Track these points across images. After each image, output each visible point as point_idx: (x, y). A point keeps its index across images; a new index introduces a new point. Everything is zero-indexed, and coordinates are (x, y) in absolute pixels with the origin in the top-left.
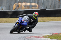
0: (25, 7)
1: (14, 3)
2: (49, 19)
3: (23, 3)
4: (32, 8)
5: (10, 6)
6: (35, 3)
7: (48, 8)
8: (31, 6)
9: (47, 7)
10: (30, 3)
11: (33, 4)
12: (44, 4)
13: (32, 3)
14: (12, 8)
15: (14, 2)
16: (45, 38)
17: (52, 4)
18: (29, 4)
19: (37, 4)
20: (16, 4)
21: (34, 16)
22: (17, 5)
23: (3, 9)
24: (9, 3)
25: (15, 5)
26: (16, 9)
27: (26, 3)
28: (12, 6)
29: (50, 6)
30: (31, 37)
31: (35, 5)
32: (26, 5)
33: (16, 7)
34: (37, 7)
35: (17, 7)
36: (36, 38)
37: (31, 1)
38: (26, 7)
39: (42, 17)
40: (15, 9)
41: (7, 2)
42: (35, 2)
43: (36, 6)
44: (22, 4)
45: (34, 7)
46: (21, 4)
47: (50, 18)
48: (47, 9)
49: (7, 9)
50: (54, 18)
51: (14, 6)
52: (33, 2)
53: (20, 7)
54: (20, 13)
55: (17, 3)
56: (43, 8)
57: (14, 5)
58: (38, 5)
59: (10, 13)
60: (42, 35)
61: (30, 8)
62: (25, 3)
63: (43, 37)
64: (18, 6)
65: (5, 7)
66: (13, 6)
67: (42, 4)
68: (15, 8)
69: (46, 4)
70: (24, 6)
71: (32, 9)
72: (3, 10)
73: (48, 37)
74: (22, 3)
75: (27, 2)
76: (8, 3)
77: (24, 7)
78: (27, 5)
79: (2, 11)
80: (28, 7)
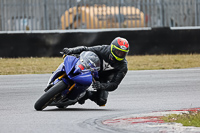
0: (99, 20)
1: (64, 7)
2: (181, 60)
3: (96, 9)
4: (125, 23)
5: (51, 19)
6: (133, 9)
7: (176, 25)
8: (122, 18)
9: (172, 21)
10: (117, 9)
11: (127, 11)
12: (163, 11)
13: (125, 8)
14: (59, 22)
15: (65, 4)
16: (166, 125)
17: (188, 10)
18: (114, 11)
19: (141, 10)
20: (71, 10)
21: (115, 51)
22: (75, 13)
24: (47, 9)
25: (70, 13)
26: (71, 26)
27: (104, 8)
28: (59, 19)
29: (182, 17)
30: (122, 121)
31: (134, 13)
32: (104, 13)
33: (71, 20)
34: (139, 19)
35: (75, 19)
36: (135, 125)
37: (122, 2)
38: (105, 22)
39: (158, 53)
40: (67, 29)
41: (43, 4)
42: (133, 5)
43: (136, 18)
44: (91, 12)
45: (129, 22)
46: (87, 10)
47: (184, 55)
48: (172, 28)
49: (42, 29)
50: (195, 56)
51: (67, 18)
52: (127, 5)
53: (83, 21)
55: (75, 8)
56: (159, 24)
57: (67, 13)
58: (142, 15)
59: (52, 42)
60: (158, 114)
61: (118, 24)
62: (100, 9)
63: (161, 120)
64: (77, 18)
65: (37, 20)
66: (62, 19)
67: (158, 9)
68: (67, 25)
69: (171, 11)
70: (98, 16)
71: (125, 27)
73: (177, 121)
74: (92, 8)
75: (107, 5)
76: (45, 6)
77: (96, 19)
78: (109, 12)
79: (25, 34)
80: (112, 19)
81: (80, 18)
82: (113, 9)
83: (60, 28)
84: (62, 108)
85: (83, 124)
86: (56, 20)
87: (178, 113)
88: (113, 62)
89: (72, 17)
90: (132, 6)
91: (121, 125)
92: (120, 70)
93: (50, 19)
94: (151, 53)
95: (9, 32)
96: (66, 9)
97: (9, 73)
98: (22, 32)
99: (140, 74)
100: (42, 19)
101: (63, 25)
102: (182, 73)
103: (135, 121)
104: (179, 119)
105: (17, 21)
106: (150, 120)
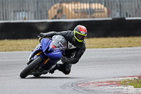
0: (76, 12)
1: (50, 4)
2: (133, 41)
3: (73, 5)
4: (94, 15)
6: (100, 5)
7: (130, 16)
8: (92, 11)
9: (127, 14)
10: (88, 5)
11: (95, 6)
12: (120, 6)
14: (47, 15)
15: (52, 2)
16: (122, 87)
17: (138, 6)
18: (86, 6)
19: (105, 6)
20: (55, 6)
22: (59, 8)
23: (27, 17)
24: (39, 5)
25: (55, 8)
26: (55, 17)
27: (79, 5)
28: (47, 12)
29: (134, 11)
30: (91, 84)
32: (79, 8)
33: (56, 13)
34: (104, 12)
35: (58, 12)
38: (80, 14)
43: (101, 11)
44: (70, 7)
45: (97, 14)
46: (67, 6)
47: (135, 38)
48: (127, 19)
49: (35, 19)
51: (52, 11)
52: (95, 2)
53: (64, 13)
54: (65, 28)
55: (58, 4)
56: (117, 16)
57: (52, 8)
58: (106, 9)
59: (42, 28)
60: (116, 79)
61: (89, 16)
62: (76, 5)
63: (119, 83)
64: (60, 11)
65: (32, 13)
66: (49, 12)
67: (117, 5)
68: (53, 16)
69: (126, 5)
70: (75, 10)
72: (26, 21)
73: (130, 85)
74: (70, 5)
75: (81, 2)
76: (37, 3)
77: (73, 13)
78: (82, 8)
80: (84, 12)
81: (62, 11)
82: (85, 5)
83: (47, 18)
84: (37, 76)
85: (63, 87)
86: (45, 13)
87: (130, 78)
88: (75, 43)
89: (56, 11)
90: (99, 3)
91: (90, 87)
92: (80, 49)
93: (41, 12)
94: (112, 36)
95: (12, 21)
96: (52, 5)
97: (12, 50)
98: (21, 21)
99: (103, 51)
100: (35, 12)
101: (50, 16)
102: (134, 50)
103: (100, 84)
104: (131, 83)
105: (18, 14)
106: (111, 83)
